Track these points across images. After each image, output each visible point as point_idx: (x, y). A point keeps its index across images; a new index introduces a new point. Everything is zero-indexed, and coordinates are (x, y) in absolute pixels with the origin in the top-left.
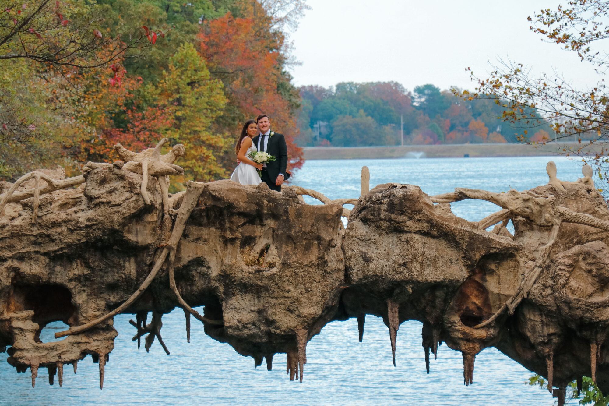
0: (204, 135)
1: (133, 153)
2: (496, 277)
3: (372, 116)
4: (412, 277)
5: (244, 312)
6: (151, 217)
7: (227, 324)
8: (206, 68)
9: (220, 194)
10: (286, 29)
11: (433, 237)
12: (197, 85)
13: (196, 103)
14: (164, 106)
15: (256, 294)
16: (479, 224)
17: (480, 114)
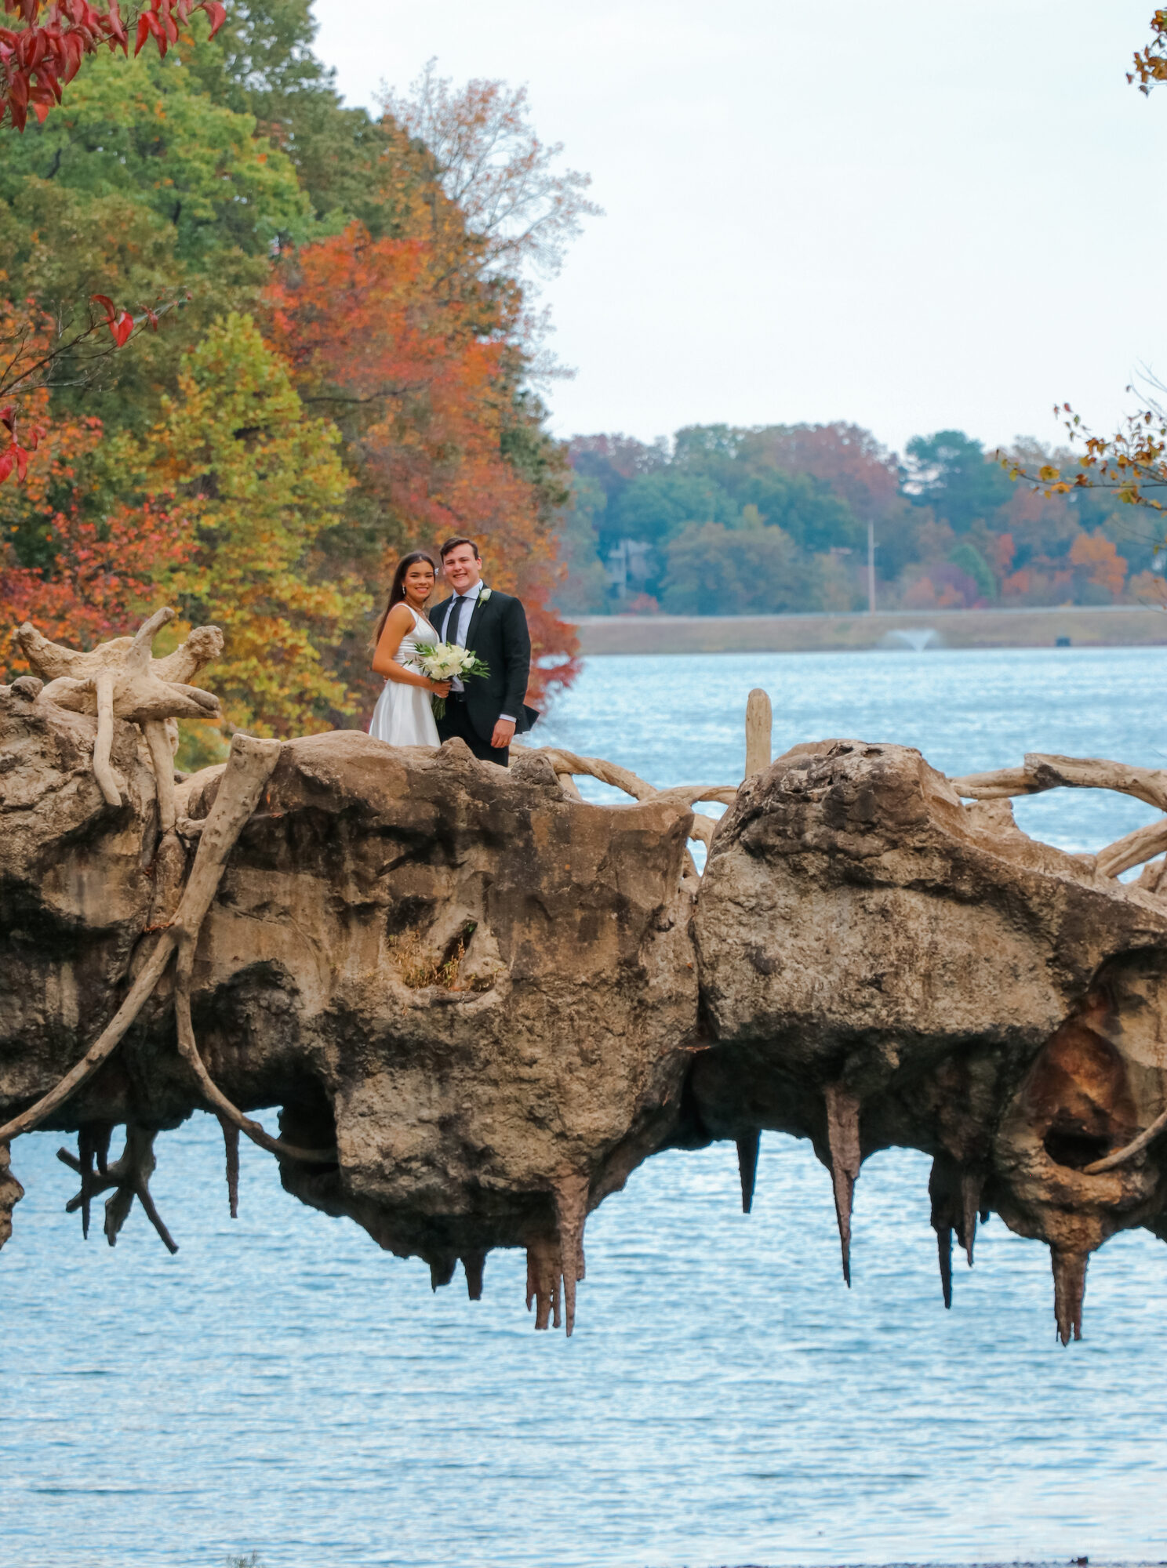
0: (285, 583)
1: (70, 654)
2: (1148, 1020)
3: (784, 525)
4: (898, 1020)
5: (399, 1126)
6: (124, 842)
7: (347, 1161)
8: (289, 386)
9: (327, 773)
10: (527, 270)
11: (961, 900)
12: (262, 437)
13: (260, 491)
14: (165, 500)
15: (434, 1070)
16: (1096, 862)
17: (1101, 519)
